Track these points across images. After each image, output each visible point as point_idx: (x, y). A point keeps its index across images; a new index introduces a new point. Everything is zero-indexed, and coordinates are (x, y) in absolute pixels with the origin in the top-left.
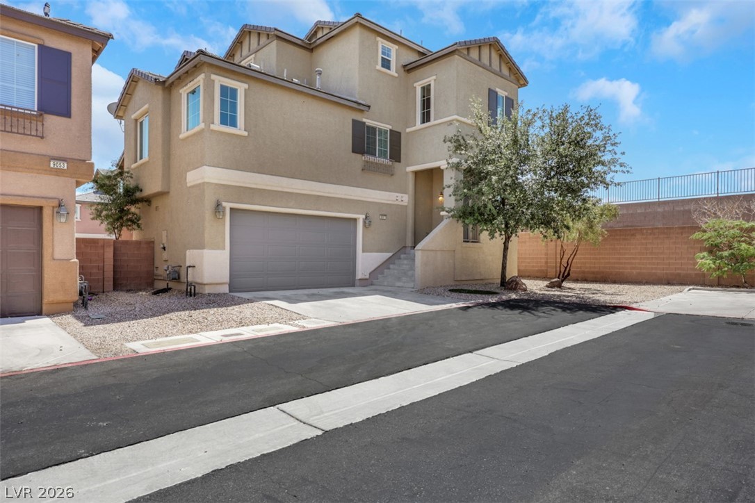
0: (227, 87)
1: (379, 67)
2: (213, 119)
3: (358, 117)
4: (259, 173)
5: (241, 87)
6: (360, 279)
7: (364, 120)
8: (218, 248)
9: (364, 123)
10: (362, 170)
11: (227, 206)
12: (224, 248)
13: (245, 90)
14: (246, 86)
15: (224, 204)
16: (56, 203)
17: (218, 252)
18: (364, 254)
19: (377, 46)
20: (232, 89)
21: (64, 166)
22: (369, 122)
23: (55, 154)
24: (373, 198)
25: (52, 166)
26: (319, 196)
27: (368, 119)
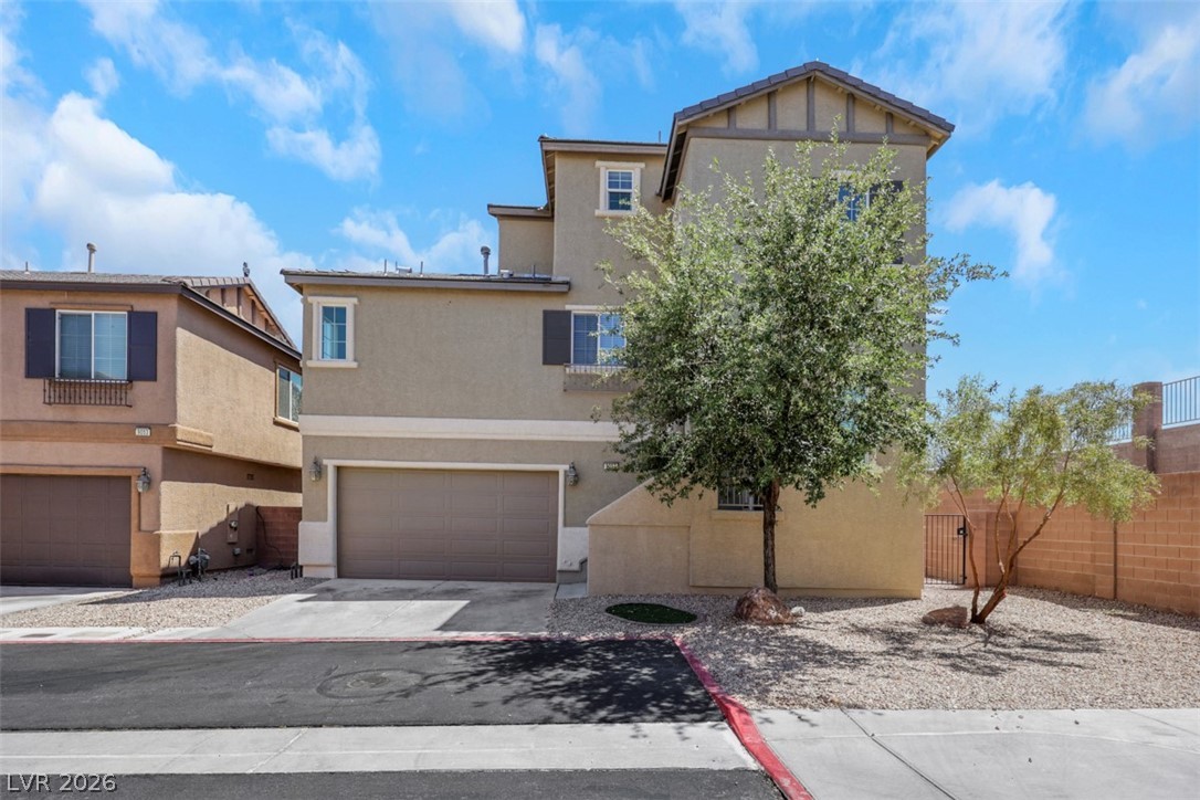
0: (332, 309)
1: (603, 209)
2: (311, 354)
3: (555, 305)
4: (376, 415)
5: (348, 303)
6: (560, 571)
7: (568, 307)
8: (319, 520)
9: (569, 312)
10: (565, 390)
11: (330, 464)
12: (326, 520)
13: (355, 306)
14: (355, 300)
15: (325, 462)
16: (140, 472)
17: (318, 524)
18: (568, 529)
19: (598, 176)
20: (338, 309)
21: (147, 432)
22: (577, 309)
23: (142, 420)
24: (588, 436)
25: (137, 433)
26: (477, 440)
27: (577, 304)
